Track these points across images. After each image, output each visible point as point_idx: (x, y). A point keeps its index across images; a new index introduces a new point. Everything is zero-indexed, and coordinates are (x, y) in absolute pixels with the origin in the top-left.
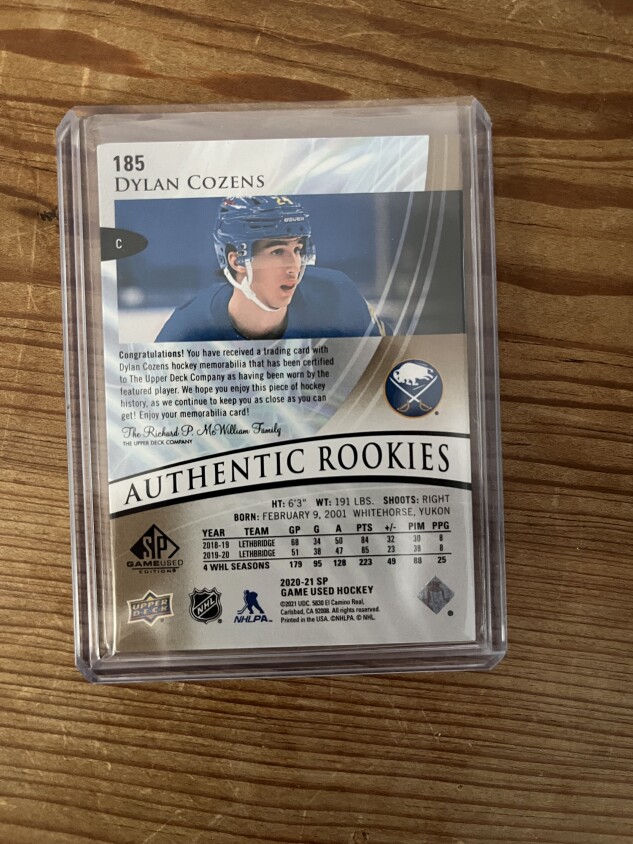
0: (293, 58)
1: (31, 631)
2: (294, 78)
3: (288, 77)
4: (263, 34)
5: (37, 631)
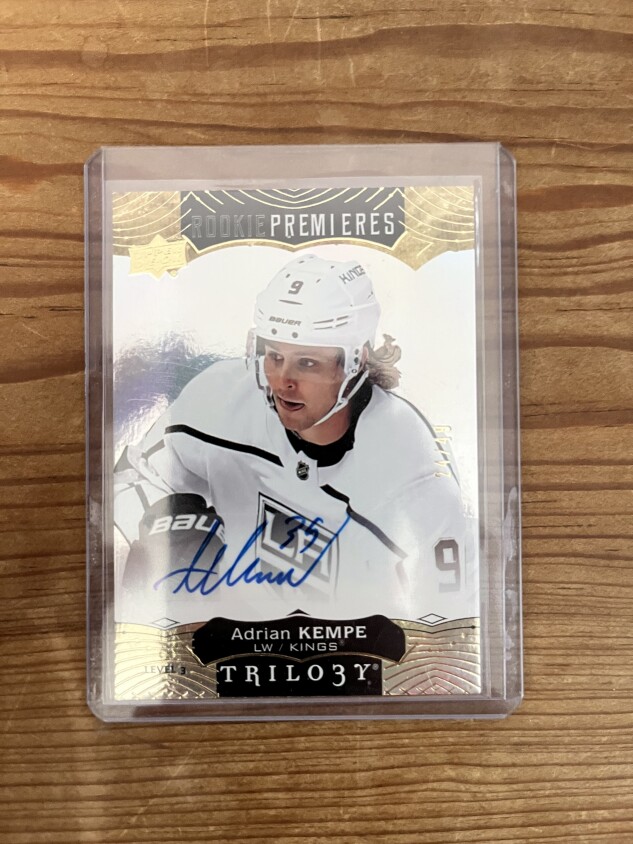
0: (591, 164)
1: (424, 787)
2: (596, 183)
3: (589, 183)
4: (558, 145)
5: (430, 785)
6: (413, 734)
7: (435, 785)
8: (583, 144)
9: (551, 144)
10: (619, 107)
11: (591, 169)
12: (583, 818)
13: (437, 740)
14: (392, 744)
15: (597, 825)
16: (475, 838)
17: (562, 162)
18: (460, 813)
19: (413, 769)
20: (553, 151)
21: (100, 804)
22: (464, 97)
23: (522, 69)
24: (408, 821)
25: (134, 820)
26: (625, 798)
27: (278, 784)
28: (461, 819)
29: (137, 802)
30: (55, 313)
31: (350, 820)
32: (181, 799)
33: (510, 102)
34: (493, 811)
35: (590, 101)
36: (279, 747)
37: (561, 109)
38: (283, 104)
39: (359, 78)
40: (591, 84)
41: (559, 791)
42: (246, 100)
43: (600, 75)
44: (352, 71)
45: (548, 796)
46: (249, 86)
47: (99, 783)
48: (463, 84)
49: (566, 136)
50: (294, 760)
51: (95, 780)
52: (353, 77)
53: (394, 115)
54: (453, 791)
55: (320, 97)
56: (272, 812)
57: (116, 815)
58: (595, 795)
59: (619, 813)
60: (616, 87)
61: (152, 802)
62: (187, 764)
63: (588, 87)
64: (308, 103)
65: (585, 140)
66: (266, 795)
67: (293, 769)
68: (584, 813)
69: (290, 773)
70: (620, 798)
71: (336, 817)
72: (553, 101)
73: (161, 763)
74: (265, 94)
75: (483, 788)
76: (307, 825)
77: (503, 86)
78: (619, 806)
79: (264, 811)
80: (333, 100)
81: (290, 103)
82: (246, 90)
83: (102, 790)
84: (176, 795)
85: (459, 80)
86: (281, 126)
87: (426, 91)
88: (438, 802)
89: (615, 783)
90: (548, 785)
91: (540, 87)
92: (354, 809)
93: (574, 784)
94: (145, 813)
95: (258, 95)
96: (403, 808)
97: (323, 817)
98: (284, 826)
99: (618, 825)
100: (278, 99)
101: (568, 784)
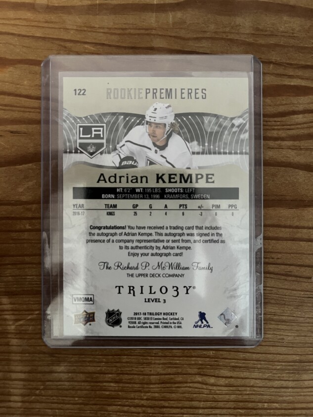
6: (181, 358)
7: (191, 385)
8: (288, 64)
9: (271, 63)
10: (306, 45)
11: (290, 77)
12: (265, 407)
13: (193, 362)
14: (170, 362)
15: (272, 411)
16: (210, 413)
17: (275, 72)
18: (203, 400)
19: (180, 376)
20: (272, 66)
21: (22, 383)
22: (227, 36)
23: (258, 23)
24: (176, 402)
25: (38, 392)
26: (288, 398)
27: (112, 379)
28: (202, 403)
29: (39, 383)
30: (13, 134)
31: (147, 399)
32: (62, 383)
33: (251, 40)
34: (219, 400)
35: (292, 42)
36: (113, 360)
37: (277, 45)
38: (135, 34)
39: (174, 23)
40: (293, 33)
41: (254, 392)
42: (116, 31)
43: (297, 29)
44: (171, 19)
45: (248, 394)
46: (117, 24)
47: (21, 372)
48: (227, 29)
49: (278, 59)
50: (120, 367)
51: (19, 371)
52: (171, 23)
53: (191, 43)
54: (199, 388)
55: (154, 32)
56: (107, 393)
57: (29, 389)
58: (273, 395)
59: (284, 405)
60: (305, 36)
61: (48, 383)
62: (66, 366)
63: (291, 35)
64: (148, 34)
65: (288, 62)
66: (105, 384)
67: (119, 372)
68: (266, 404)
69: (118, 374)
70: (284, 398)
71: (139, 398)
72: (272, 41)
73: (53, 365)
74: (126, 29)
75: (215, 388)
76: (125, 400)
77: (248, 32)
78: (284, 402)
79: (104, 392)
80: (160, 33)
81: (139, 34)
82: (116, 26)
83: (22, 376)
84: (59, 381)
85: (225, 27)
86: (133, 46)
87: (208, 32)
88: (192, 393)
89: (283, 390)
90: (248, 388)
91: (266, 33)
92: (149, 394)
93: (262, 389)
94: (43, 389)
95: (122, 29)
96: (173, 395)
97: (133, 397)
98: (113, 400)
99: (283, 412)
100: (132, 31)
101: (259, 389)
